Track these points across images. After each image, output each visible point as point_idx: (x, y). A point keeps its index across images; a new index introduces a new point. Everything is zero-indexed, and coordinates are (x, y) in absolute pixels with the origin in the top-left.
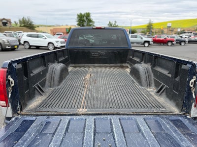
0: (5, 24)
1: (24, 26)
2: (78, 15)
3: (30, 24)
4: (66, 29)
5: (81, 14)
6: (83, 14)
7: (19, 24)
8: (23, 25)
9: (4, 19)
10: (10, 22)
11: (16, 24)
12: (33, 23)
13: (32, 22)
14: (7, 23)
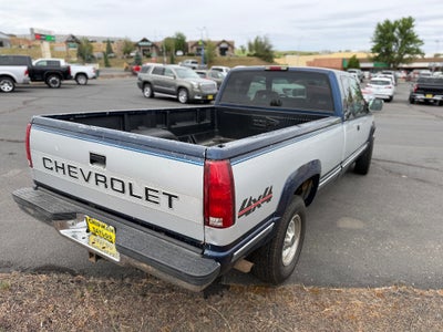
0: (223, 51)
1: (255, 55)
2: (379, 26)
3: (267, 51)
4: (343, 60)
5: (388, 22)
6: (392, 22)
7: (247, 52)
8: (254, 52)
9: (224, 41)
10: (233, 48)
11: (244, 51)
12: (273, 49)
13: (270, 47)
14: (226, 49)
